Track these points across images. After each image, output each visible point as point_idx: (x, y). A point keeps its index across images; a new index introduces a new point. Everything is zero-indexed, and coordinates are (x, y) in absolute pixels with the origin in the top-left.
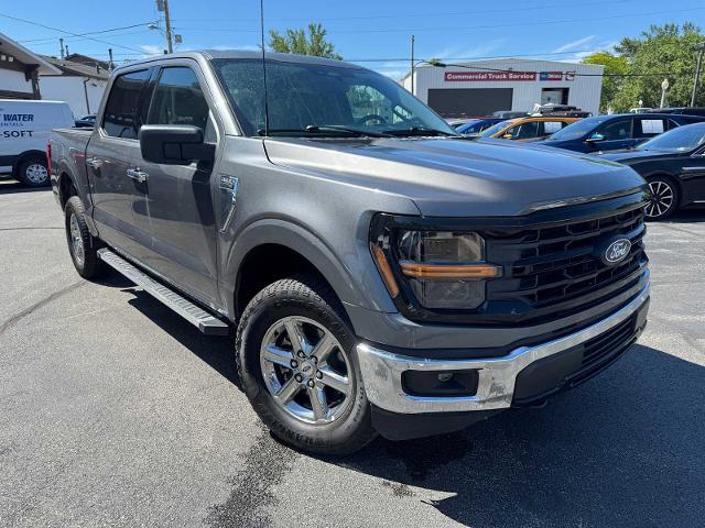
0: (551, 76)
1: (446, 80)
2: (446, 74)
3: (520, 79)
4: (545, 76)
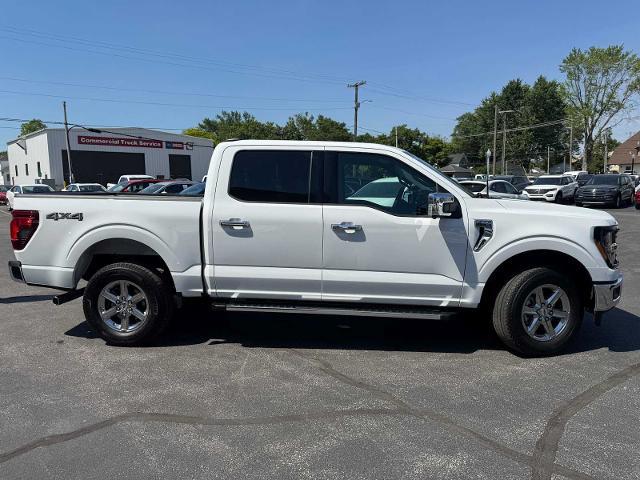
0: (175, 145)
1: (80, 142)
2: (79, 137)
3: (149, 146)
4: (170, 145)
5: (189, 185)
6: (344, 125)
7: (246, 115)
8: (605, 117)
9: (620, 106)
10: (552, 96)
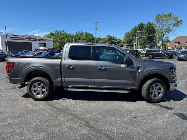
0: (41, 40)
1: (11, 39)
2: (11, 37)
3: (33, 40)
4: (39, 40)
5: (44, 53)
6: (92, 35)
7: (63, 31)
8: (167, 34)
9: (171, 30)
10: (152, 27)
